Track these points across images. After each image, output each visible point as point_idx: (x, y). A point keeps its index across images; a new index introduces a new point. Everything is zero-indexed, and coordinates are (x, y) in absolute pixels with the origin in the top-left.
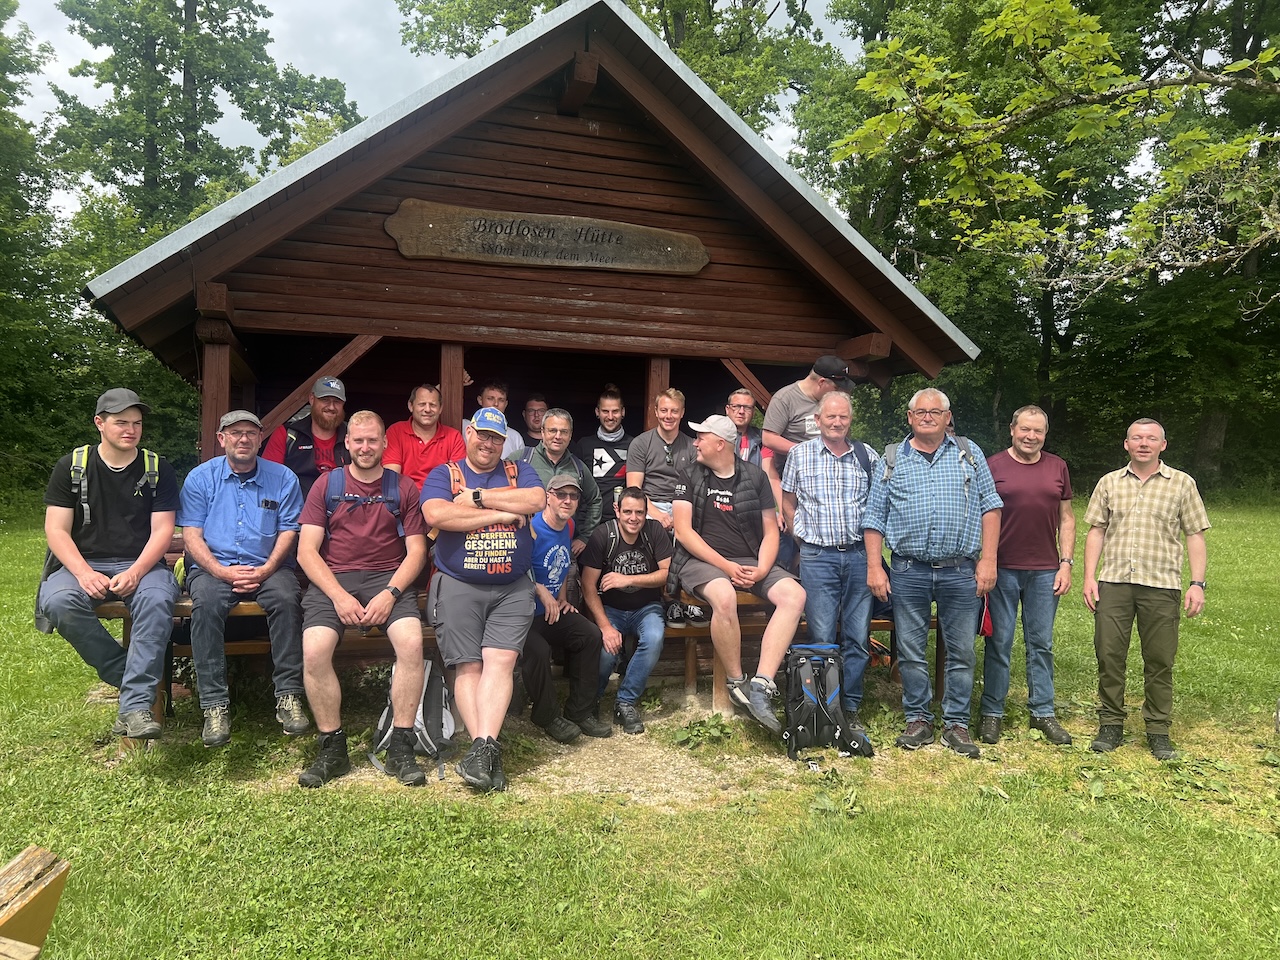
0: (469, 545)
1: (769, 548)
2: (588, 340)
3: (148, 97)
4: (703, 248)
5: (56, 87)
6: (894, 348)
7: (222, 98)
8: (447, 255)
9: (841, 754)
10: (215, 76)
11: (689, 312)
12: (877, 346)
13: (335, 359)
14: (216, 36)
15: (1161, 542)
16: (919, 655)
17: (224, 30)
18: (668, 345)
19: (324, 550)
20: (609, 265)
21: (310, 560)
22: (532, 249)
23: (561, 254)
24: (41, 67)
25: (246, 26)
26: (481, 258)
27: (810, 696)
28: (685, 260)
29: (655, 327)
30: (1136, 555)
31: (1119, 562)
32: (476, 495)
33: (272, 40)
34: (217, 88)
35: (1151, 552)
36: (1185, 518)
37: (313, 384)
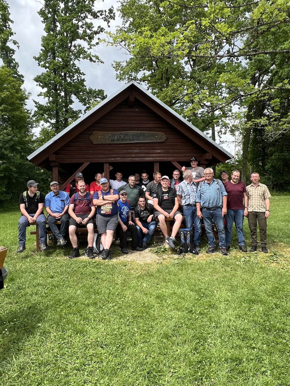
0: (102, 208)
1: (176, 207)
2: (137, 159)
3: (56, 100)
4: (165, 135)
5: (34, 100)
6: (213, 156)
7: (73, 97)
8: (103, 143)
9: (191, 254)
10: (71, 92)
11: (162, 151)
12: (208, 156)
13: (80, 168)
14: (72, 82)
15: (260, 201)
16: (210, 231)
17: (74, 80)
18: (157, 159)
19: (74, 210)
20: (142, 142)
21: (71, 212)
22: (123, 140)
23: (130, 140)
24: (29, 98)
25: (79, 78)
26: (111, 143)
27: (183, 241)
28: (161, 138)
29: (154, 155)
30: (255, 205)
31: (252, 207)
32: (103, 197)
33: (85, 81)
34: (73, 96)
35: (258, 204)
36: (265, 195)
37: (76, 174)
